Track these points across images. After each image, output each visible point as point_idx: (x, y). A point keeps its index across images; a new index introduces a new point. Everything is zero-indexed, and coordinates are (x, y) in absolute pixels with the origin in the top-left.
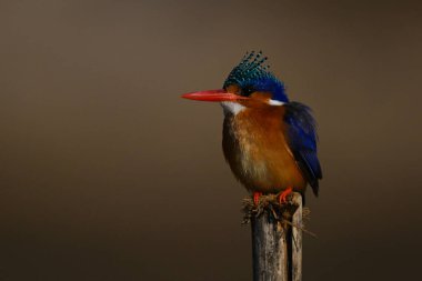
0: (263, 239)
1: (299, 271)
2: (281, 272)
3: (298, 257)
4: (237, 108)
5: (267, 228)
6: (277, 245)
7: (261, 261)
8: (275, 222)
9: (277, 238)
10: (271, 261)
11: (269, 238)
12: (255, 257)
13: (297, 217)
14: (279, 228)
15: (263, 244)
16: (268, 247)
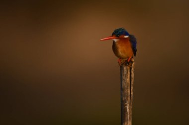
0: (124, 71)
1: (133, 79)
2: (128, 79)
3: (133, 76)
4: (116, 40)
5: (125, 68)
7: (123, 76)
8: (127, 66)
9: (127, 71)
10: (126, 76)
11: (125, 71)
12: (121, 75)
13: (133, 65)
14: (128, 68)
16: (125, 73)
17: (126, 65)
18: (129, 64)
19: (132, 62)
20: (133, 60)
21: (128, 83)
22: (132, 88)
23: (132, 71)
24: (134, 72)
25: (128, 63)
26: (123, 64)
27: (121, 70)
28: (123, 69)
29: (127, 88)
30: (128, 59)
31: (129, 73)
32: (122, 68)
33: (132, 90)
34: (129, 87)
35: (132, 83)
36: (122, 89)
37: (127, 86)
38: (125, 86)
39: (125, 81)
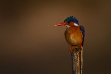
1: (82, 63)
2: (78, 64)
3: (82, 60)
5: (75, 54)
6: (77, 58)
7: (74, 61)
9: (77, 57)
10: (76, 61)
11: (76, 56)
12: (72, 60)
13: (82, 52)
16: (75, 58)
17: (76, 52)
18: (78, 51)
19: (81, 49)
20: (82, 48)
21: (78, 67)
22: (81, 70)
23: (81, 57)
26: (73, 51)
27: (72, 56)
28: (74, 55)
29: (78, 71)
31: (79, 58)
33: (81, 72)
34: (79, 70)
35: (82, 67)
36: (73, 72)
37: (78, 69)
38: (76, 69)
39: (75, 65)
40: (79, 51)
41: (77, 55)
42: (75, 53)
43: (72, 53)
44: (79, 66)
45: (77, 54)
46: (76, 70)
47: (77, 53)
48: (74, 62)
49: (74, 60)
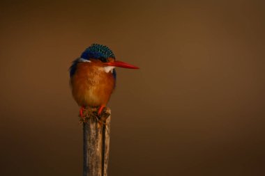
0: (90, 132)
1: (108, 149)
2: (99, 149)
3: (107, 142)
5: (92, 126)
6: (97, 135)
7: (88, 143)
8: (97, 122)
9: (97, 132)
10: (94, 143)
11: (93, 131)
12: (85, 141)
13: (108, 120)
14: (98, 126)
15: (90, 135)
16: (93, 136)
17: (94, 120)
18: (99, 119)
19: (107, 115)
20: (109, 111)
21: (97, 157)
22: (106, 166)
23: (106, 133)
24: (111, 135)
25: (99, 116)
26: (87, 119)
27: (84, 130)
28: (89, 129)
29: (97, 167)
30: (98, 110)
31: (100, 136)
32: (86, 127)
33: (105, 170)
34: (100, 165)
35: (106, 157)
36: (86, 169)
37: (97, 162)
38: (92, 162)
39: (91, 152)
40: (103, 118)
41: (97, 129)
42: (92, 123)
43: (84, 124)
44: (100, 156)
45: (96, 127)
46: (94, 164)
47: (96, 124)
48: (89, 145)
49: (90, 140)
